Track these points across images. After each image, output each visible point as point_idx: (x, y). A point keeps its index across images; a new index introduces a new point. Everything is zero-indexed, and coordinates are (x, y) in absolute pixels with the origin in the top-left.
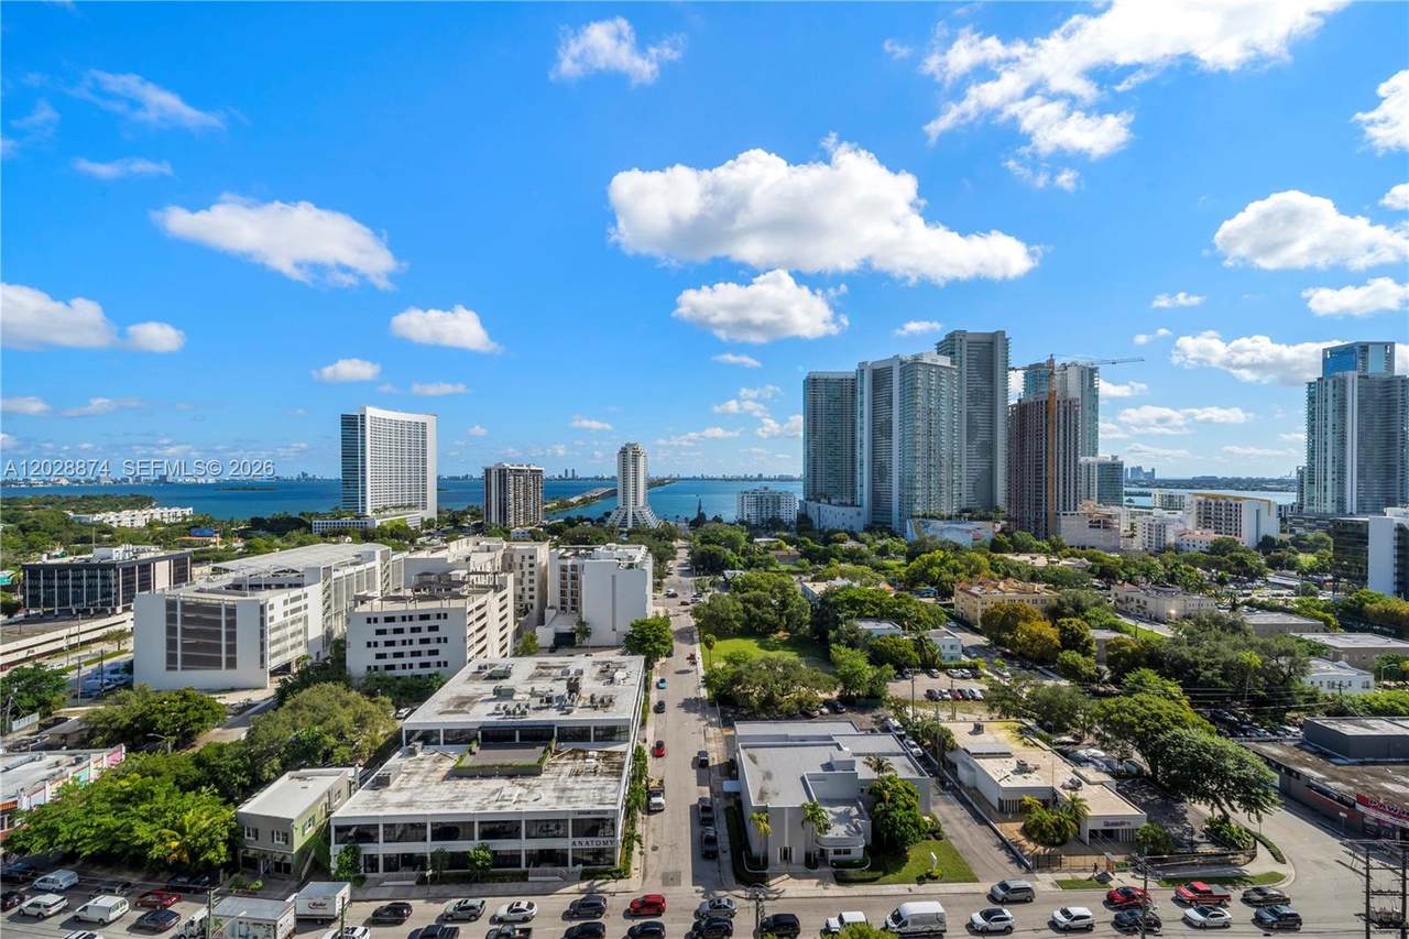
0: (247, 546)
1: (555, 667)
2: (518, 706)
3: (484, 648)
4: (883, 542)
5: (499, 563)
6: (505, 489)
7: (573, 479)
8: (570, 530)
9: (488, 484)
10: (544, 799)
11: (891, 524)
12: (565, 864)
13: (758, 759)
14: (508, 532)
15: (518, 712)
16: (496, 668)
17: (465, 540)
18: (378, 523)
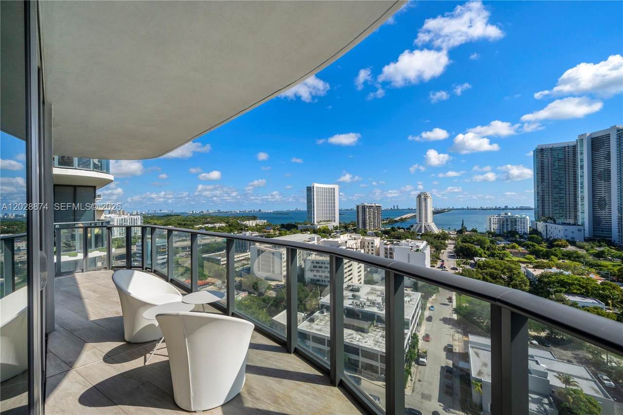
0: (279, 233)
1: (378, 291)
2: (361, 303)
3: (352, 278)
4: (602, 249)
5: (359, 244)
6: (365, 214)
7: (397, 209)
8: (393, 233)
9: (358, 212)
10: (369, 343)
11: (611, 237)
12: (377, 372)
13: (480, 355)
14: (366, 233)
15: (361, 305)
16: (354, 287)
17: (346, 235)
18: (318, 227)
